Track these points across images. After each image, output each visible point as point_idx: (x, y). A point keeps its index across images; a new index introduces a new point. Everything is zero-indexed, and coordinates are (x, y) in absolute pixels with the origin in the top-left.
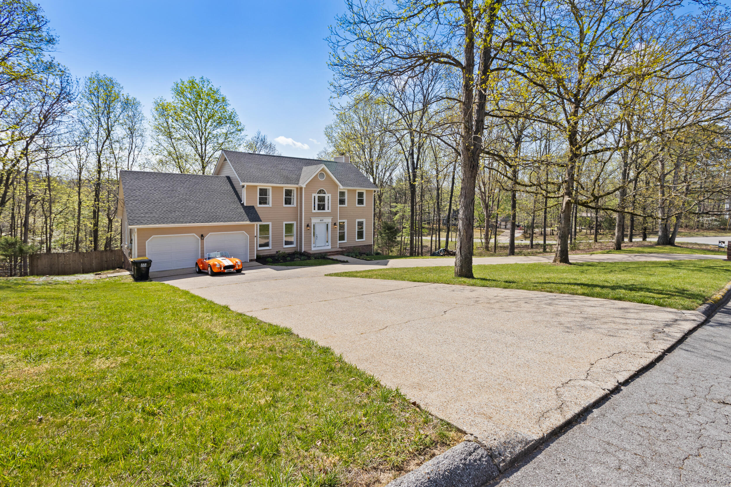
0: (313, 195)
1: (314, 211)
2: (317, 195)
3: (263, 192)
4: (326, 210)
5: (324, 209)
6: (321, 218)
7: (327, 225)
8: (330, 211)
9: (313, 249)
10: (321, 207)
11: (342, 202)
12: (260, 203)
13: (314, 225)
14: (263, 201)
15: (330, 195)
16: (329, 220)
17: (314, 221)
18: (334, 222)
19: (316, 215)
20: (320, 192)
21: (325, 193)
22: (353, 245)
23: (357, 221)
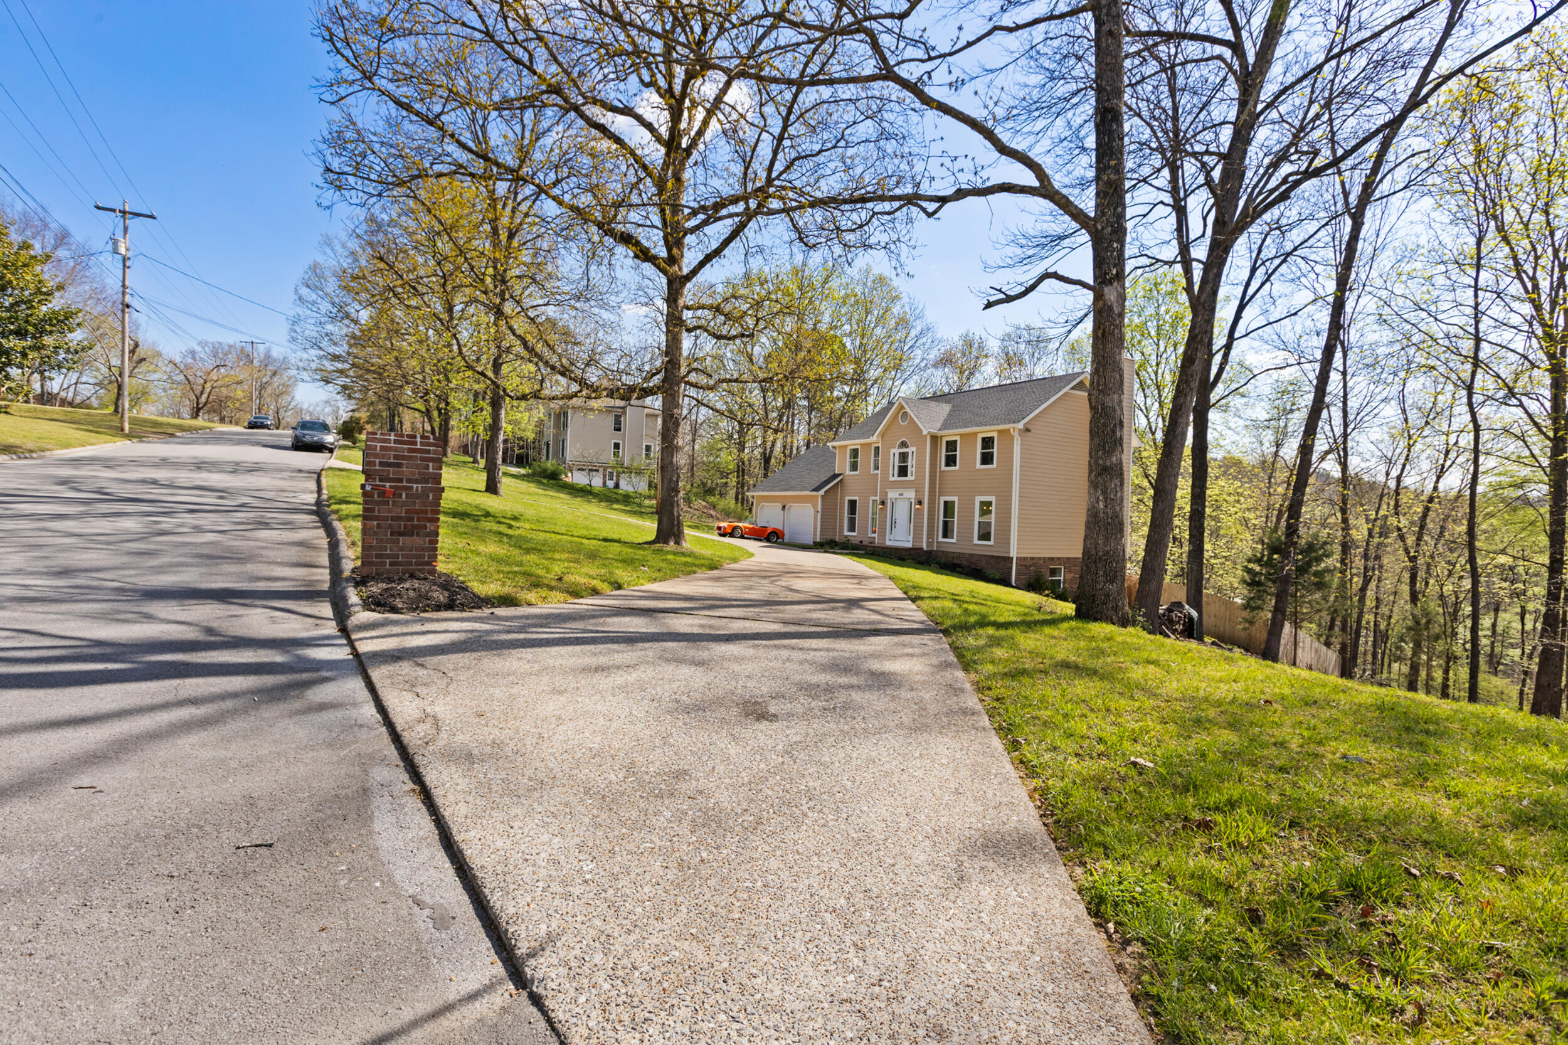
0: (892, 451)
1: (892, 478)
2: (898, 451)
4: (909, 477)
5: (906, 475)
6: (901, 491)
7: (911, 503)
8: (914, 478)
9: (888, 543)
10: (903, 471)
11: (951, 460)
12: (851, 470)
13: (892, 503)
14: (855, 466)
16: (911, 494)
17: (892, 494)
18: (919, 498)
19: (895, 485)
20: (901, 444)
21: (907, 446)
22: (966, 550)
23: (978, 499)
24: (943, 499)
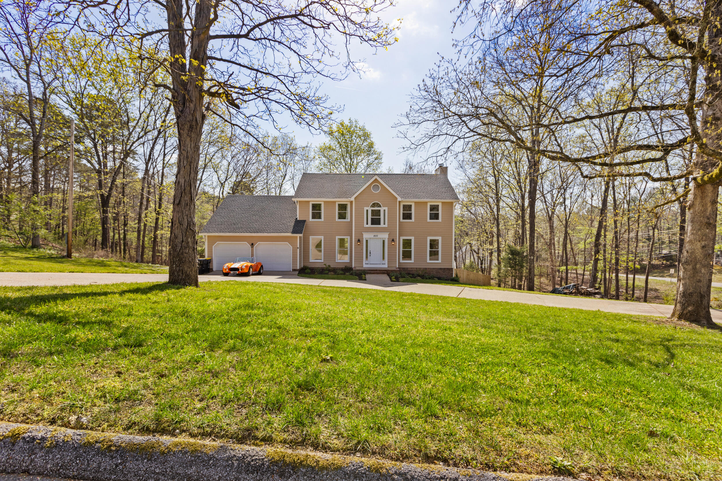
0: (366, 209)
1: (366, 226)
2: (370, 209)
3: (316, 207)
4: (382, 225)
5: (379, 223)
6: (376, 234)
7: (384, 241)
8: (386, 226)
9: (365, 266)
10: (376, 221)
11: (407, 216)
12: (313, 218)
13: (367, 241)
14: (317, 215)
15: (386, 209)
16: (385, 236)
17: (366, 236)
18: (392, 238)
19: (368, 230)
20: (374, 205)
21: (380, 206)
22: (422, 266)
23: (429, 238)
24: (402, 238)
